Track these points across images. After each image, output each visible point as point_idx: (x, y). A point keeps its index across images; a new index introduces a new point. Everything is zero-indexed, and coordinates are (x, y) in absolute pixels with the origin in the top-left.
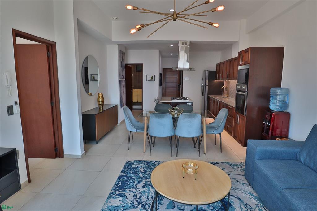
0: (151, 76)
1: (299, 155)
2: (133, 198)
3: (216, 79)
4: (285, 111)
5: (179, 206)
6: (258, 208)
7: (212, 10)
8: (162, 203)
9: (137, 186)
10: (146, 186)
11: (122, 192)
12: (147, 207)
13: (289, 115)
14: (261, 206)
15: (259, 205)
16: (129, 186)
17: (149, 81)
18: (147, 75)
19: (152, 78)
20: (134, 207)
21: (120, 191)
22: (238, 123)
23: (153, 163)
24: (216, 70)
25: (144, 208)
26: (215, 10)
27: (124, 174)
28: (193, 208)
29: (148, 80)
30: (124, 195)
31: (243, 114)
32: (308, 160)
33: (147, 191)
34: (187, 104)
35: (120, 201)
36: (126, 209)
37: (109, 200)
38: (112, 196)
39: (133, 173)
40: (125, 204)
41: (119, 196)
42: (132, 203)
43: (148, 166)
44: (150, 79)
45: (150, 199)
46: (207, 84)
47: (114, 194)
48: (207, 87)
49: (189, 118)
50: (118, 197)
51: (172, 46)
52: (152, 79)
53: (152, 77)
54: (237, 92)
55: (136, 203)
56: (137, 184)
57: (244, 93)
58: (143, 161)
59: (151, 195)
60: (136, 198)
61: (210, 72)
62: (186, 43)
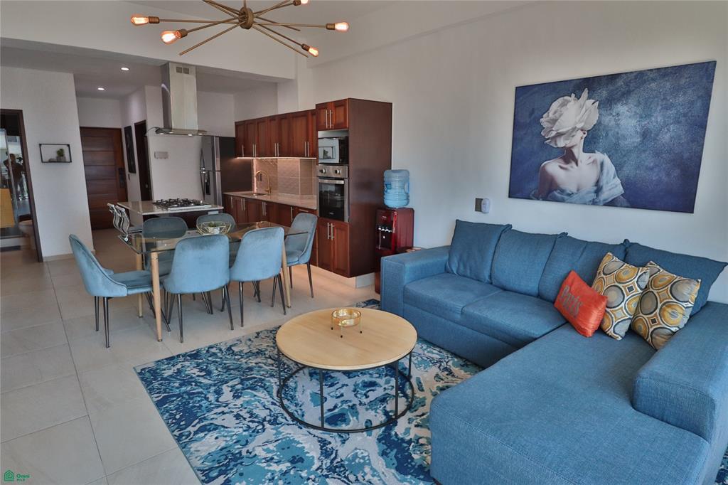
0: (58, 148)
1: (449, 264)
2: (238, 421)
3: (236, 157)
4: (407, 207)
5: (331, 394)
6: (426, 351)
7: (328, 27)
8: (300, 403)
9: (220, 400)
10: (241, 393)
11: (202, 424)
12: (280, 420)
13: (412, 211)
14: (427, 348)
15: (424, 348)
16: (203, 408)
17: (51, 161)
18: (40, 145)
19: (60, 153)
20: (258, 432)
21: (193, 424)
22: (330, 238)
23: (205, 352)
24: (233, 135)
25: (278, 424)
26: (333, 27)
27: (163, 395)
28: (353, 387)
29: (46, 158)
30: (213, 427)
31: (342, 219)
32: (462, 268)
33: (253, 399)
34: (210, 213)
35: (217, 438)
36: (247, 441)
37: (190, 448)
38: (187, 440)
39: (181, 385)
40: (234, 437)
41: (206, 433)
42: (245, 429)
43: (201, 361)
44: (54, 156)
45: (272, 407)
46: (218, 167)
47: (188, 436)
48: (218, 175)
49: (266, 237)
50: (206, 435)
51: (127, 69)
52: (60, 158)
53: (62, 150)
54: (320, 181)
55: (253, 425)
56: (218, 398)
57: (342, 182)
58: (178, 356)
59: (268, 402)
60: (245, 419)
61: (223, 140)
62: (188, 70)
